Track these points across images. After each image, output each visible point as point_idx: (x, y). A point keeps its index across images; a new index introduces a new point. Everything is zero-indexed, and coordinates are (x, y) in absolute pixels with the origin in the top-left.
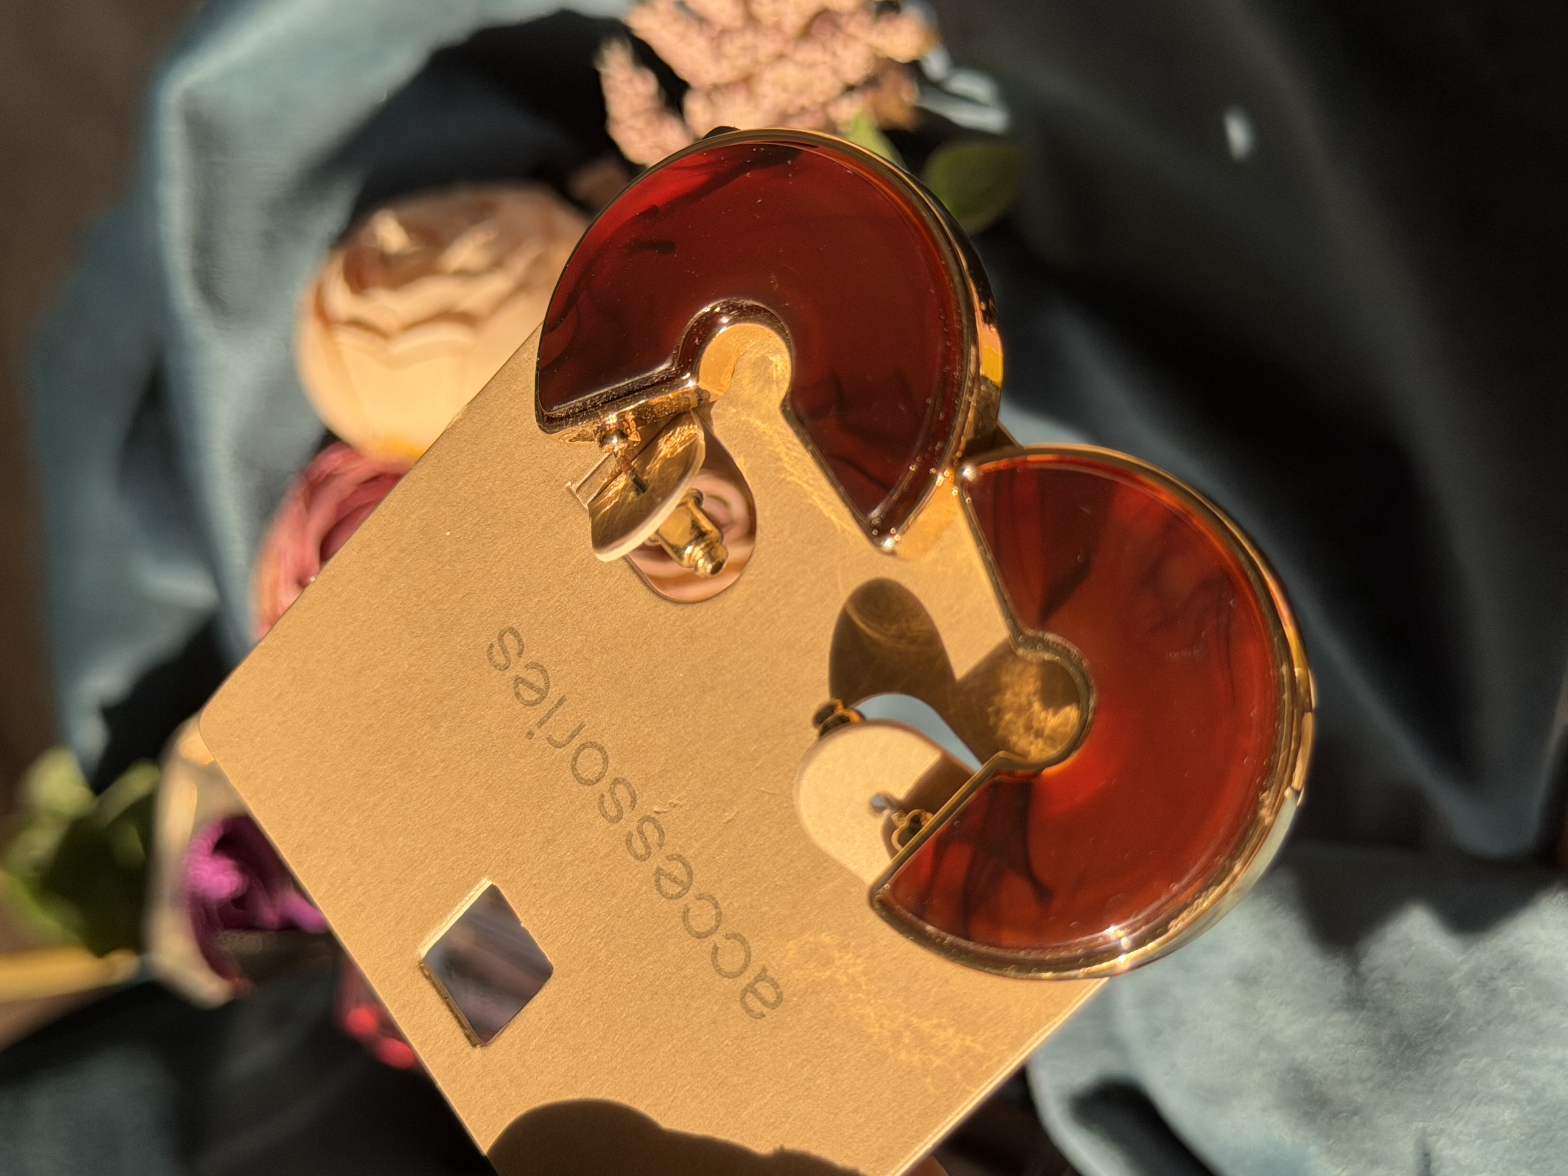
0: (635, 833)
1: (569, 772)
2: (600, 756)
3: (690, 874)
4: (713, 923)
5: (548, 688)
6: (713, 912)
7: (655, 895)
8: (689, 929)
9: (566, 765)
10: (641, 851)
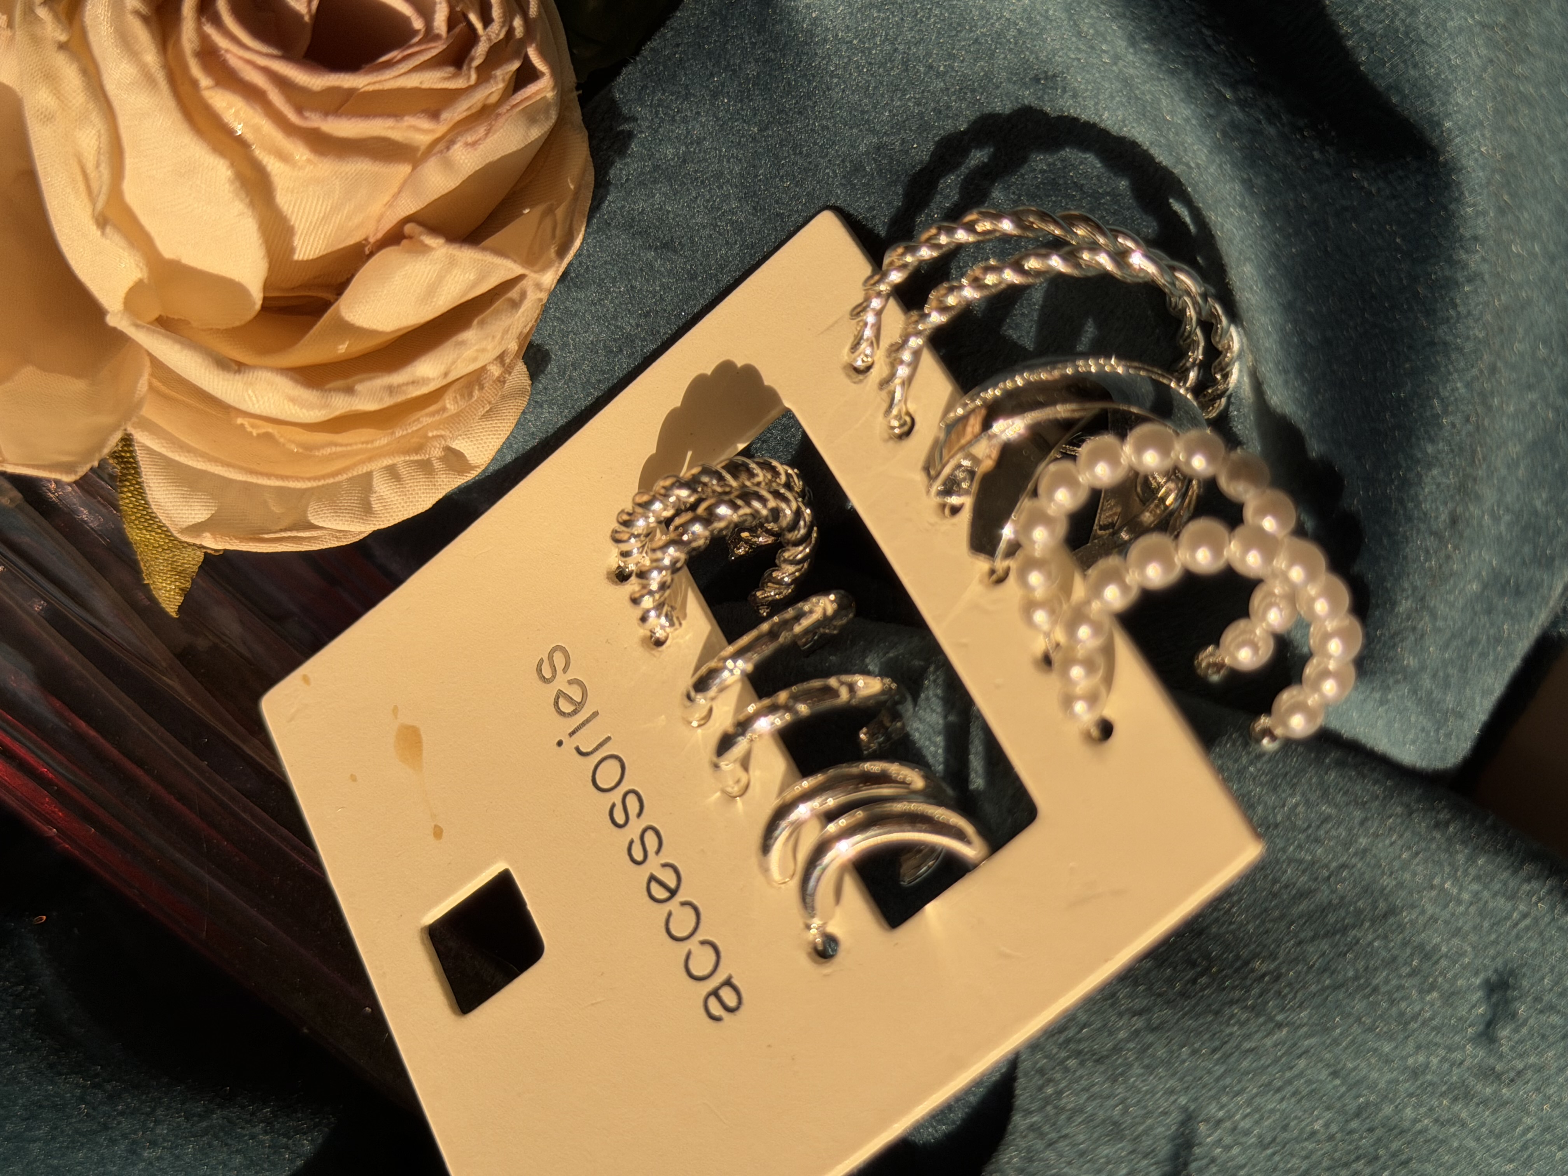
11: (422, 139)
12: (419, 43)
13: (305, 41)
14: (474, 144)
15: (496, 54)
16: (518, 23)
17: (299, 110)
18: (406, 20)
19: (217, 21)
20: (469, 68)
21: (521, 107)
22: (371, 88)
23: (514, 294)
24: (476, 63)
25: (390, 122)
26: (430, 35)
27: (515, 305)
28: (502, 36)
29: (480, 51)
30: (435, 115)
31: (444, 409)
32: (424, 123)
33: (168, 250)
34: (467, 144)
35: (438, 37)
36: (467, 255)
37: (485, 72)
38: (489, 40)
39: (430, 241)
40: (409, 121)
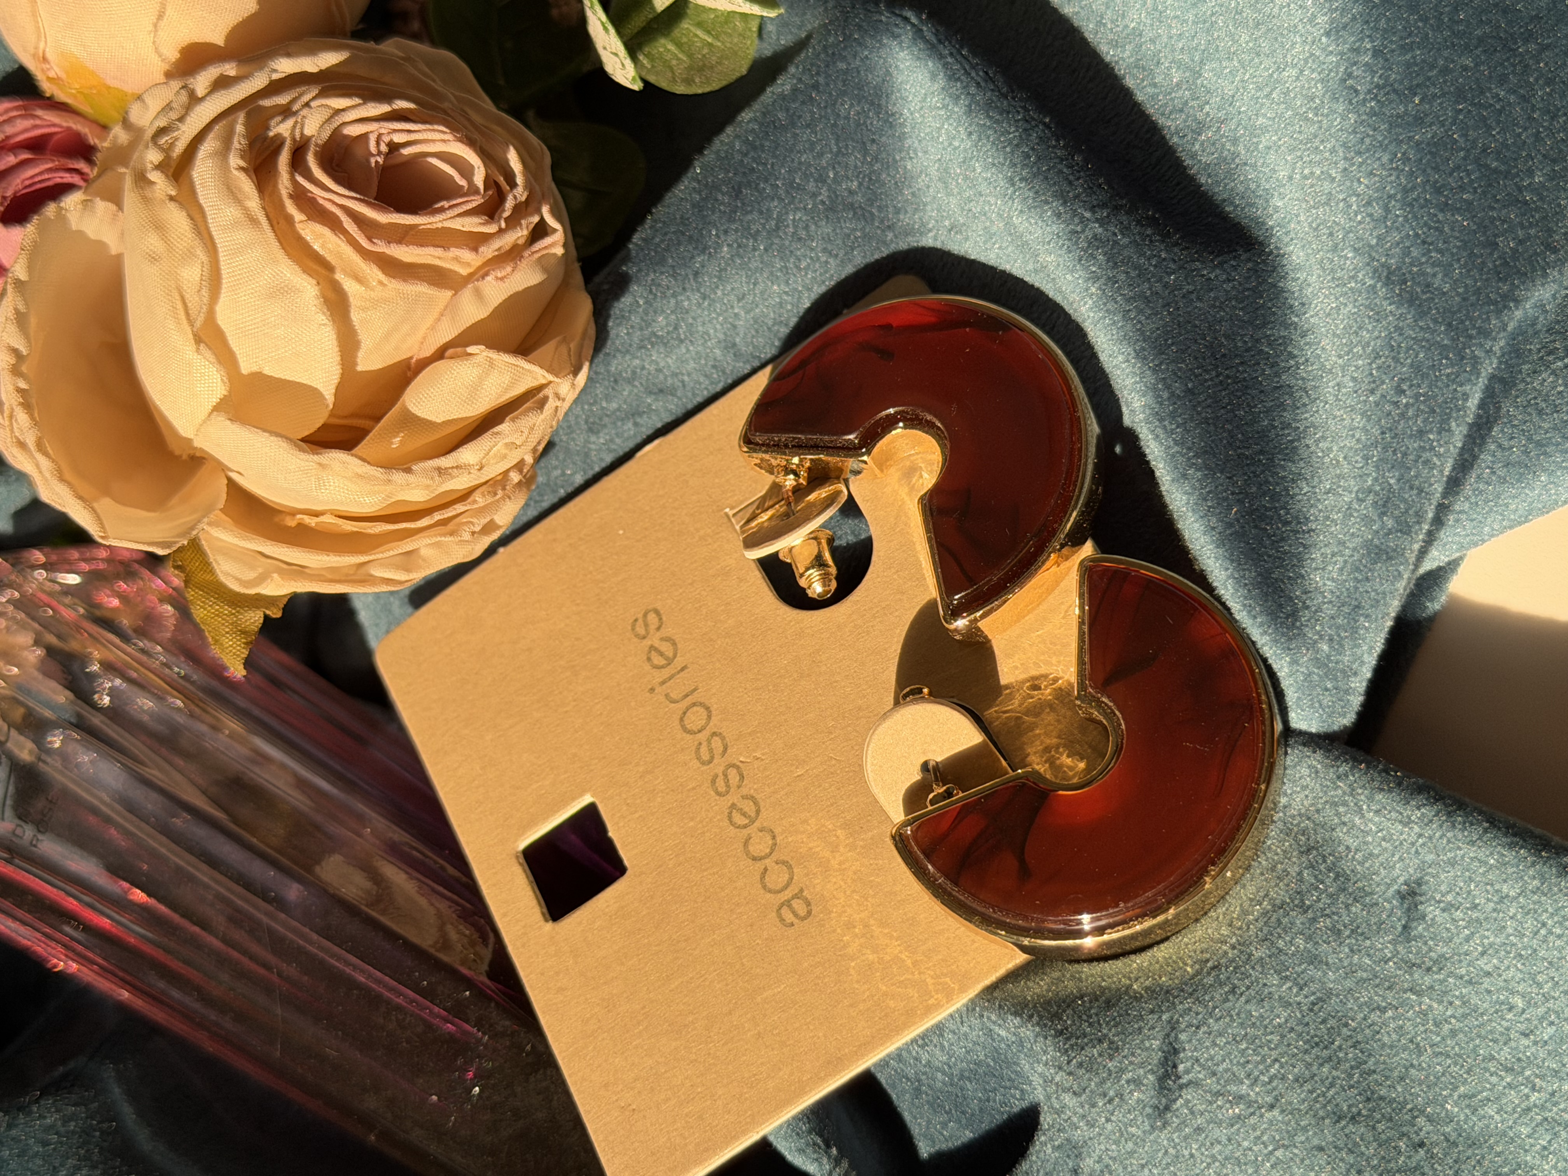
0: (721, 774)
1: (677, 722)
2: (705, 713)
3: (758, 812)
4: (768, 851)
5: (675, 656)
6: (770, 842)
7: (726, 823)
8: (748, 853)
9: (677, 717)
10: (722, 788)
12: (463, 197)
14: (503, 278)
15: (521, 210)
17: (370, 239)
18: (452, 179)
19: (307, 173)
20: (500, 218)
21: (539, 255)
22: (425, 227)
23: (537, 400)
24: (506, 214)
25: (439, 252)
26: (472, 191)
28: (523, 199)
29: (508, 206)
30: (475, 249)
32: (466, 255)
33: (246, 364)
34: (497, 278)
36: (503, 359)
37: (513, 222)
38: (515, 197)
39: (472, 349)
40: (454, 252)
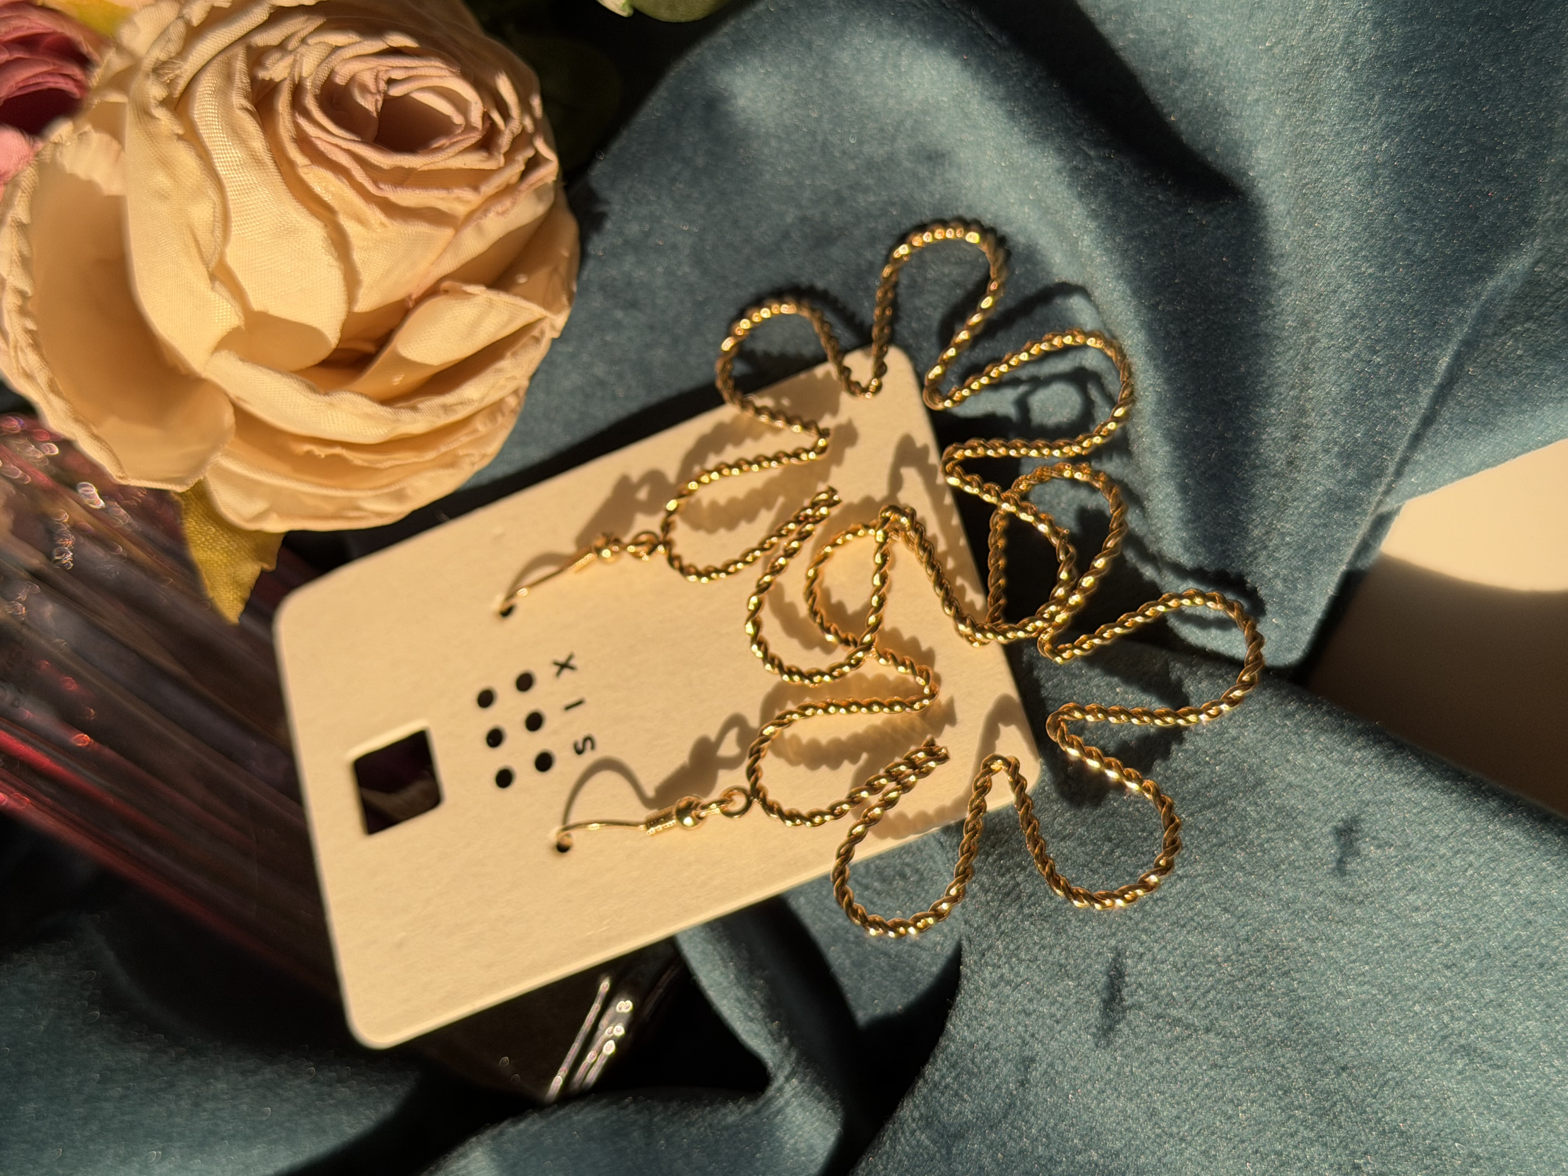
11: (461, 210)
12: (460, 134)
13: (373, 130)
14: (503, 213)
15: (515, 145)
16: (528, 123)
17: (375, 182)
18: (448, 118)
19: (307, 115)
20: (498, 153)
22: (426, 168)
23: (536, 332)
24: (504, 149)
25: (443, 193)
26: (469, 127)
27: (537, 340)
28: (518, 131)
29: (505, 141)
30: (476, 188)
31: (475, 431)
32: (467, 194)
33: (257, 303)
35: (474, 129)
36: (501, 298)
37: (509, 157)
38: (510, 134)
39: (471, 289)
40: (455, 192)
